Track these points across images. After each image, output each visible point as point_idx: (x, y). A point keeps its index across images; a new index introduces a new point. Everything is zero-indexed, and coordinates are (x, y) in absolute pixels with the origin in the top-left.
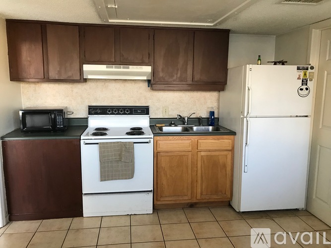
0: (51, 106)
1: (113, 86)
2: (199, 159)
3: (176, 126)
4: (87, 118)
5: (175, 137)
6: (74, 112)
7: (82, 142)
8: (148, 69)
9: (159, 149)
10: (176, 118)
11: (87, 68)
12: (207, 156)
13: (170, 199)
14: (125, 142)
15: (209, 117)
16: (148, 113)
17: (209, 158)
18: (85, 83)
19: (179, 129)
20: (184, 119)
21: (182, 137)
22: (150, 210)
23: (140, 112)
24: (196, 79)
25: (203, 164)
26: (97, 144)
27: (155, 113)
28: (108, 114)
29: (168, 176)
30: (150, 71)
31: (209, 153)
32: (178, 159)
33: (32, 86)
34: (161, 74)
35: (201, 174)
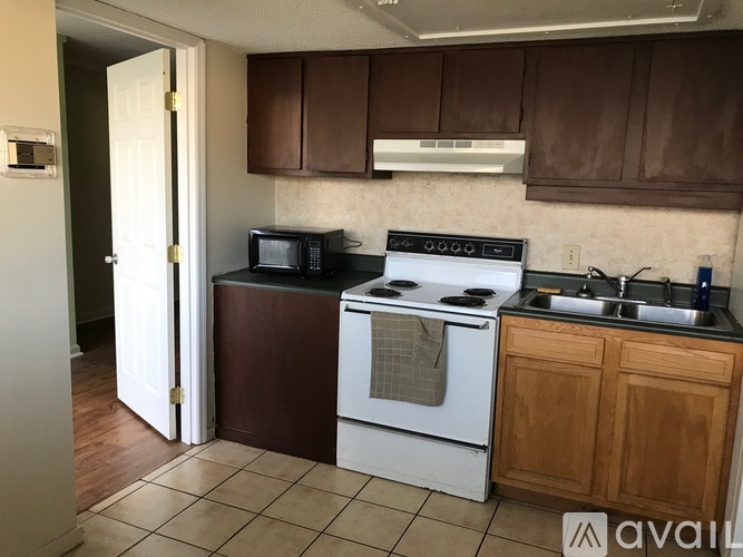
0: (322, 226)
1: (445, 187)
2: (623, 393)
3: (592, 297)
4: (383, 258)
5: (558, 324)
6: (364, 243)
7: (343, 305)
8: (516, 148)
9: (511, 350)
10: (585, 276)
11: (380, 146)
12: (647, 389)
13: (533, 480)
14: (426, 319)
15: (695, 282)
16: (517, 258)
17: (654, 396)
18: (388, 181)
19: (596, 306)
20: (617, 280)
21: (577, 327)
22: (480, 494)
23: (499, 254)
24: (648, 175)
25: (632, 409)
26: (368, 313)
27: (543, 260)
28: (426, 252)
29: (532, 422)
30: (523, 152)
31: (654, 383)
32: (560, 385)
33: (294, 184)
34: (549, 161)
35: (626, 433)
